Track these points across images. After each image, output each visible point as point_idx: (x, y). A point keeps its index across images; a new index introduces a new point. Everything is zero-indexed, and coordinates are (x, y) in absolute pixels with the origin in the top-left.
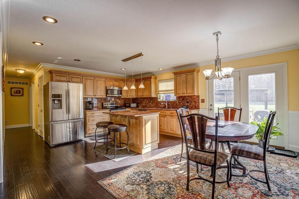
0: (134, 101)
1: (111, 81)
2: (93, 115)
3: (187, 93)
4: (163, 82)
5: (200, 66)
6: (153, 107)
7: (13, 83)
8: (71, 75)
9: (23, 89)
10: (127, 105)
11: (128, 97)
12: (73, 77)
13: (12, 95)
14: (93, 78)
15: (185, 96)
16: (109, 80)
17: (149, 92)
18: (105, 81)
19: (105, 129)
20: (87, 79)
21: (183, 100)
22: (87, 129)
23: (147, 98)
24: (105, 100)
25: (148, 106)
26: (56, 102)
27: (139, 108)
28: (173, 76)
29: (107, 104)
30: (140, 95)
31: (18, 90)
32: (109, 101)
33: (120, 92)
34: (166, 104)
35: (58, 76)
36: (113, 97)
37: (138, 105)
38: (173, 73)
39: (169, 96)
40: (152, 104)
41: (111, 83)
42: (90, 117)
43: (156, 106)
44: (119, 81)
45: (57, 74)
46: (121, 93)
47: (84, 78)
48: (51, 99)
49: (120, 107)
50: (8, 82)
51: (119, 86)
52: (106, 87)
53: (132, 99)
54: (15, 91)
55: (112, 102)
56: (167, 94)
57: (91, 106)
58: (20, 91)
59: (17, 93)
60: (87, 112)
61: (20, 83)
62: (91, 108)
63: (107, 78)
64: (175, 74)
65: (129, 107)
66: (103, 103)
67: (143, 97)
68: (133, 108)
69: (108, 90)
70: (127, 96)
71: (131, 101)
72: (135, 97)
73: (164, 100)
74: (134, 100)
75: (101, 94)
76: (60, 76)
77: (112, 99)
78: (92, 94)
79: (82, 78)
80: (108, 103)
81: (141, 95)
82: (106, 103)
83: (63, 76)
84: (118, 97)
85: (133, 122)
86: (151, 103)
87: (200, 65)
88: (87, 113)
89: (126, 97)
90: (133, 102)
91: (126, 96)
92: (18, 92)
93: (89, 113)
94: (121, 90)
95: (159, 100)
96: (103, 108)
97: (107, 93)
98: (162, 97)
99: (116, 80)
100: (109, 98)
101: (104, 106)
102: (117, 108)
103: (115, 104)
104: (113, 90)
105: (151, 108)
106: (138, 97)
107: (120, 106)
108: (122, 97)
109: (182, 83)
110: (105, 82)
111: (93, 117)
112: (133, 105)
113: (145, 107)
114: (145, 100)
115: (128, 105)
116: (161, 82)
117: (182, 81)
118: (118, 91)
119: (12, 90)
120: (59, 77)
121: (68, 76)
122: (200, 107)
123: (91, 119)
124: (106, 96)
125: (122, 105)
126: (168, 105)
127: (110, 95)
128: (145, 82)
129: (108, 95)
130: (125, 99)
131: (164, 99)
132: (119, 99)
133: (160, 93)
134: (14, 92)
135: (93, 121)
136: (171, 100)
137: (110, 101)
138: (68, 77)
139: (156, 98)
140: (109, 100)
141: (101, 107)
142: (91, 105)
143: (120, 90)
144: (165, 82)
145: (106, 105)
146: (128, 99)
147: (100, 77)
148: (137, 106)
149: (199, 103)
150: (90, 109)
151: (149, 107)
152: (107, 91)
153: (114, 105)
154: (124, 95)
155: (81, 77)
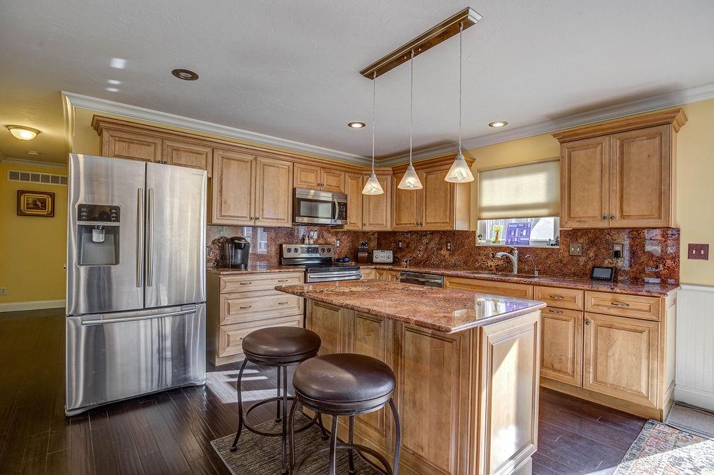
0: (383, 242)
1: (312, 171)
2: (245, 289)
3: (623, 217)
4: (501, 176)
5: (689, 101)
6: (455, 267)
7: (25, 177)
8: (170, 140)
9: (52, 196)
10: (360, 255)
11: (367, 228)
12: (177, 150)
13: (20, 213)
14: (251, 158)
15: (601, 230)
16: (305, 167)
17: (445, 211)
18: (291, 167)
19: (282, 368)
20: (229, 159)
21: (592, 242)
22: (221, 342)
23: (432, 233)
24: (290, 235)
25: (434, 260)
26: (97, 237)
27: (400, 265)
28: (552, 147)
29: (296, 250)
30: (409, 221)
31: (39, 200)
32: (303, 241)
33: (341, 209)
34: (514, 259)
35: (122, 140)
36: (316, 228)
37: (399, 255)
38: (554, 136)
39: (521, 229)
40: (452, 254)
41: (311, 178)
42: (233, 296)
43: (466, 263)
44: (338, 172)
45: (119, 134)
46: (343, 216)
47: (218, 153)
48: (74, 224)
49: (338, 260)
50: (11, 172)
51: (336, 190)
52: (294, 190)
53: (376, 235)
54: (30, 202)
55: (312, 242)
56: (513, 221)
57: (239, 256)
58: (44, 202)
59: (36, 206)
60: (223, 278)
61: (46, 179)
62: (239, 261)
63: (297, 161)
64: (564, 139)
65: (369, 261)
66: (281, 246)
67: (419, 228)
68: (380, 267)
69: (302, 202)
70: (363, 225)
71: (374, 244)
72: (389, 228)
73: (503, 244)
74: (385, 239)
75: (277, 213)
76: (131, 142)
77: (312, 233)
78: (245, 213)
79: (210, 155)
80: (298, 246)
81: (413, 221)
82: (293, 247)
83: (141, 143)
84: (334, 227)
85: (419, 350)
86: (448, 250)
87: (691, 98)
88: (222, 282)
89: (359, 227)
90: (380, 247)
91: (360, 225)
92: (39, 204)
93: (229, 281)
94: (345, 205)
95: (481, 242)
96: (283, 262)
97: (295, 212)
98: (492, 233)
99: (329, 167)
100: (302, 231)
101: (286, 255)
102: (327, 264)
103: (323, 250)
104: (316, 201)
105: (446, 267)
106: (400, 229)
107: (336, 257)
108: (346, 228)
109: (598, 173)
110: (291, 174)
111: (244, 294)
112: (383, 256)
113: (425, 266)
114: (425, 241)
115: (366, 255)
116: (492, 177)
117: (598, 168)
118: (334, 204)
119: (22, 198)
120: (124, 144)
121: (159, 142)
122: (682, 280)
123: (236, 302)
124: (293, 220)
125: (343, 256)
126: (519, 260)
127: (306, 220)
128: (430, 177)
129: (299, 220)
130: (355, 235)
131: (500, 239)
132: (336, 234)
133: (485, 215)
134: (27, 204)
135: (244, 311)
136: (531, 245)
137: (307, 241)
138: (159, 147)
139: (469, 235)
140: (304, 236)
141: (275, 261)
142: (239, 251)
143: (339, 203)
144: (510, 175)
145: (292, 255)
146: (365, 233)
147: (272, 154)
148: (394, 258)
149: (676, 258)
150: (236, 267)
151: (437, 267)
152: (296, 203)
153: (318, 255)
154: (354, 222)
155: (209, 150)
